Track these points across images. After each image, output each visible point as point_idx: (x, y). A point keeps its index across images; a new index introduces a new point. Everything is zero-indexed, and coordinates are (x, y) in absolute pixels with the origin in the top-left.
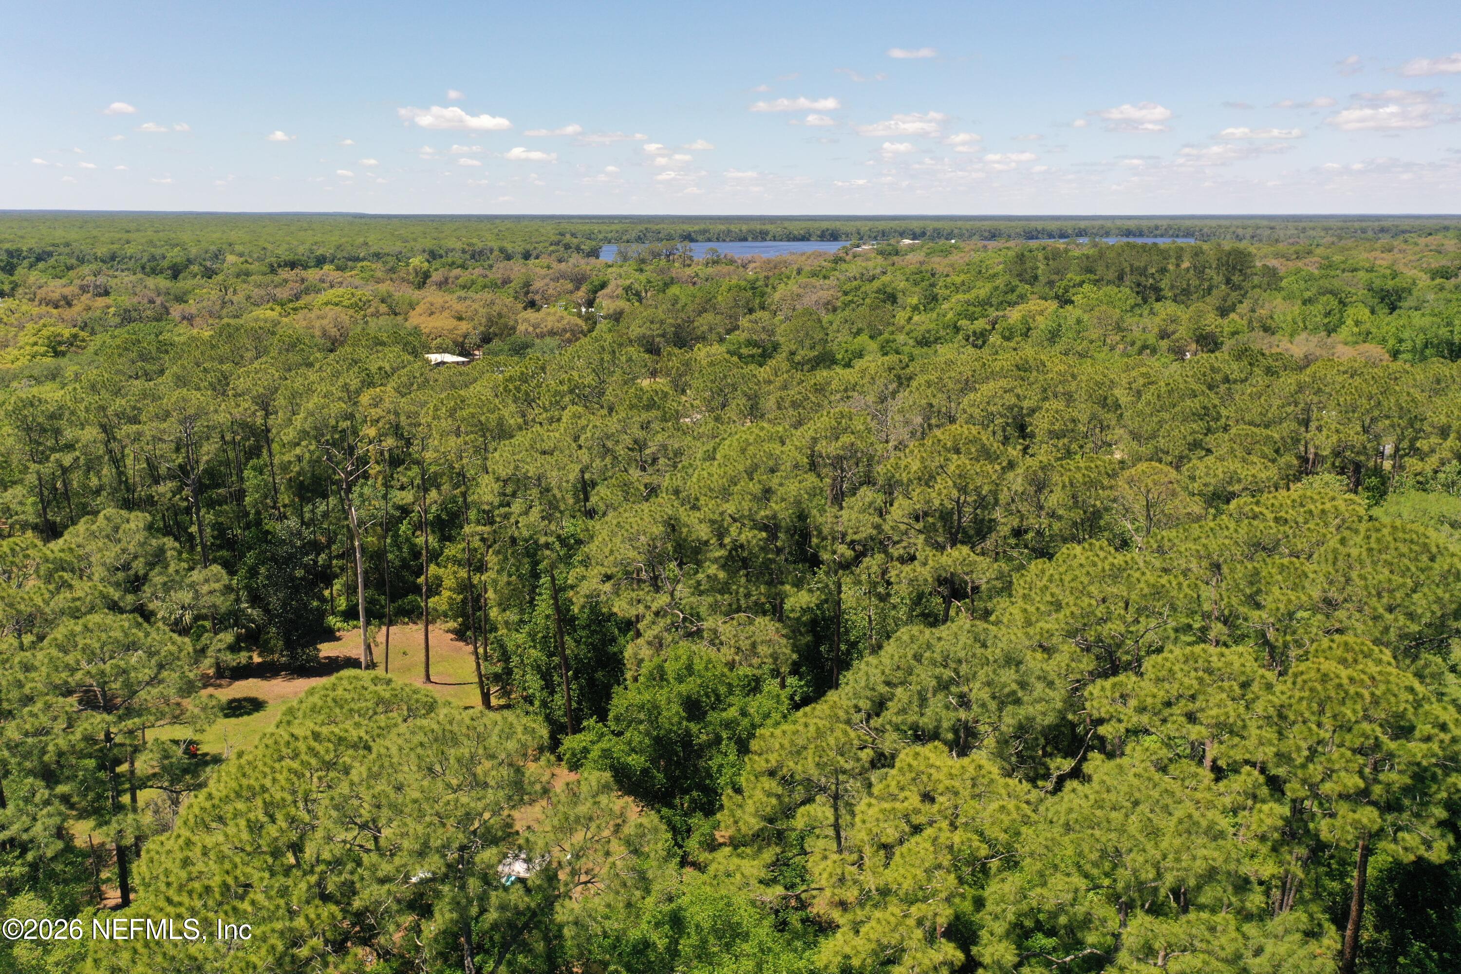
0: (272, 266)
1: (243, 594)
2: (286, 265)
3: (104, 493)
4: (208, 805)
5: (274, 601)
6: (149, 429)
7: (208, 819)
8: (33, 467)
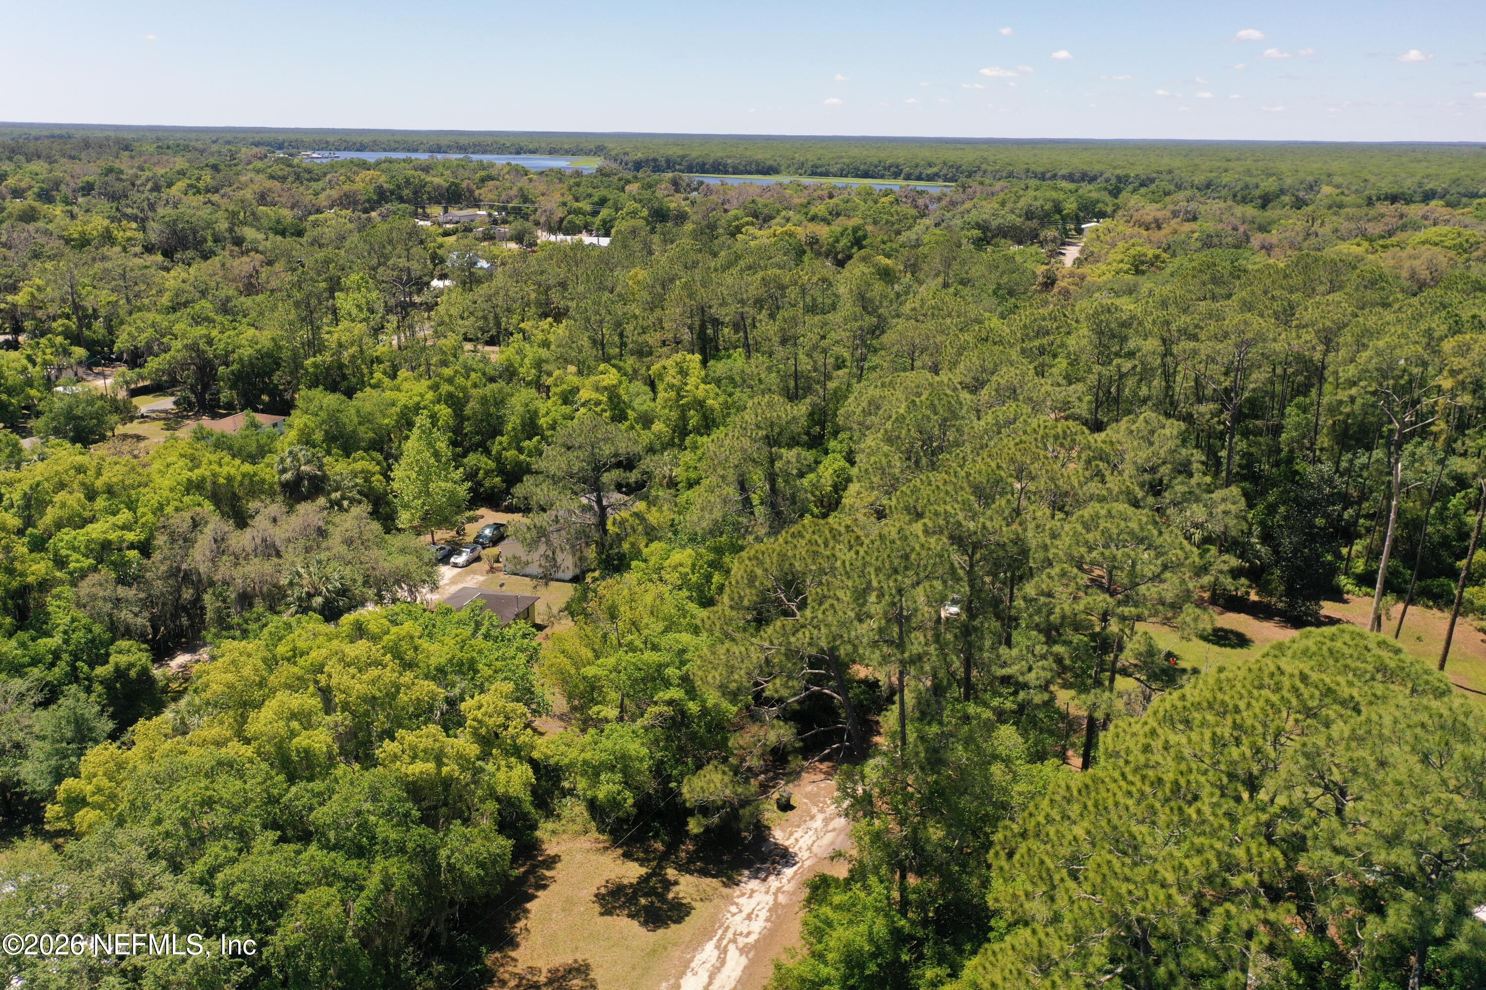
0: (1370, 198)
1: (1257, 530)
2: (1386, 199)
3: (1150, 403)
4: (1180, 704)
5: (1287, 543)
6: (1205, 348)
7: (1176, 718)
8: (1097, 368)
